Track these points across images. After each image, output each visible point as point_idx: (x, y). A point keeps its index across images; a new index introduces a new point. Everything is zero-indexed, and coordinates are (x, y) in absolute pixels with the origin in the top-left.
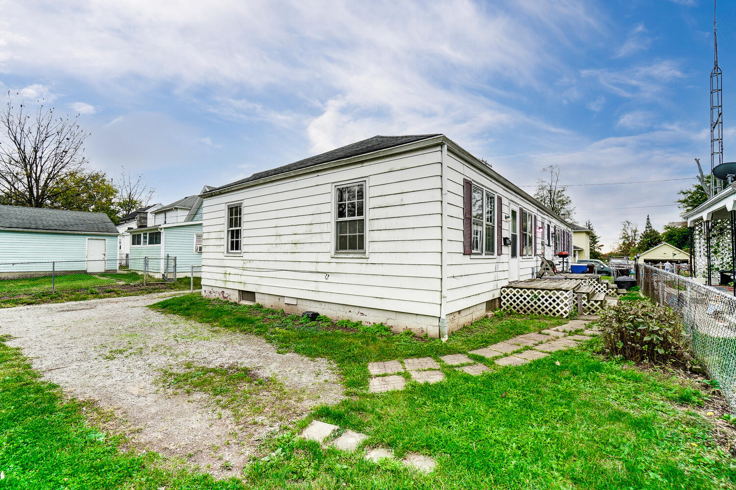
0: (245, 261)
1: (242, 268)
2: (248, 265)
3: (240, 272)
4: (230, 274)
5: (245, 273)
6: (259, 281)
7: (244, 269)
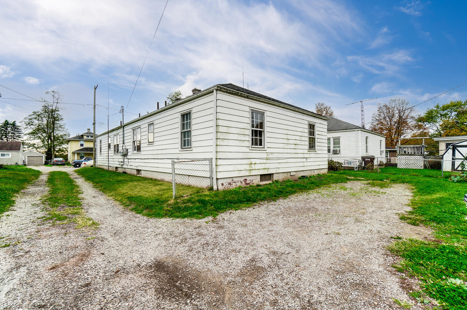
0: (268, 154)
1: (265, 159)
2: (271, 156)
3: (265, 161)
4: (255, 164)
5: (268, 161)
6: (279, 166)
7: (267, 159)
